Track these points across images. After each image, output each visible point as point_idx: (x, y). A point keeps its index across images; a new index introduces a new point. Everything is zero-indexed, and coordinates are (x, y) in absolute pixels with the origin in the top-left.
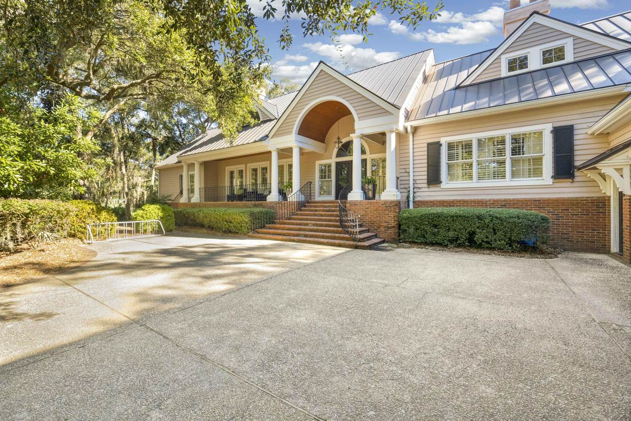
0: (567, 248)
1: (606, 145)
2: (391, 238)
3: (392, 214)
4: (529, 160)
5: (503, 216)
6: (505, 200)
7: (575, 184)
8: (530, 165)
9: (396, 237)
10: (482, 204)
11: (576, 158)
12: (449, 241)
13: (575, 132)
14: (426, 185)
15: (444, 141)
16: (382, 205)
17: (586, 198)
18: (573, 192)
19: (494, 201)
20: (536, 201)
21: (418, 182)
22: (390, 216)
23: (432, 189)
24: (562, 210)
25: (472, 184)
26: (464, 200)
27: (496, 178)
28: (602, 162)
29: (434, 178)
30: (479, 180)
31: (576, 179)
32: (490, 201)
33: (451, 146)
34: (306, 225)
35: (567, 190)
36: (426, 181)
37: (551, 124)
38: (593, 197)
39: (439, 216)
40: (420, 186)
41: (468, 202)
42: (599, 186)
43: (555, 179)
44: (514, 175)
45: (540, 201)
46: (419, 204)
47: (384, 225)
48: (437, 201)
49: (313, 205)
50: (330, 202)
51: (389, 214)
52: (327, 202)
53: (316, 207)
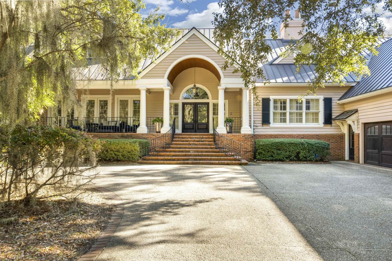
0: (329, 159)
1: (343, 109)
2: (249, 159)
3: (249, 143)
4: (313, 113)
5: (313, 143)
6: (303, 135)
7: (332, 127)
8: (313, 116)
9: (252, 158)
10: (292, 137)
11: (333, 114)
12: (286, 158)
13: (333, 101)
14: (261, 125)
15: (272, 98)
16: (243, 137)
17: (337, 134)
18: (332, 131)
19: (298, 135)
20: (317, 135)
21: (256, 122)
22: (248, 144)
23: (264, 127)
24: (328, 140)
25: (287, 125)
26: (283, 134)
27: (298, 122)
28: (349, 118)
29: (266, 120)
30: (290, 123)
31: (333, 125)
32: (296, 135)
33: (275, 101)
34: (189, 152)
35: (329, 130)
36: (261, 122)
37: (323, 96)
38: (339, 134)
39: (282, 143)
40: (258, 125)
41: (285, 135)
42: (341, 129)
43: (325, 124)
44: (306, 121)
45: (318, 135)
46: (258, 136)
47: (244, 150)
48: (268, 135)
49: (181, 137)
50: (194, 134)
51: (247, 143)
52: (192, 134)
53: (184, 138)
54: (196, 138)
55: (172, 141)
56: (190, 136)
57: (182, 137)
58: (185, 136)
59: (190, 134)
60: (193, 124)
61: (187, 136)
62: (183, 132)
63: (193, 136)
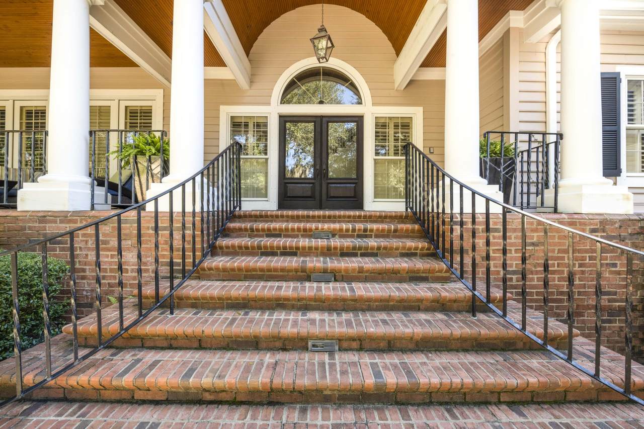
49: (263, 230)
50: (324, 217)
51: (615, 265)
52: (314, 217)
53: (279, 236)
54: (334, 236)
55: (213, 250)
56: (308, 225)
57: (269, 230)
58: (284, 225)
59: (305, 213)
60: (313, 181)
61: (290, 225)
62: (281, 206)
63: (320, 226)
